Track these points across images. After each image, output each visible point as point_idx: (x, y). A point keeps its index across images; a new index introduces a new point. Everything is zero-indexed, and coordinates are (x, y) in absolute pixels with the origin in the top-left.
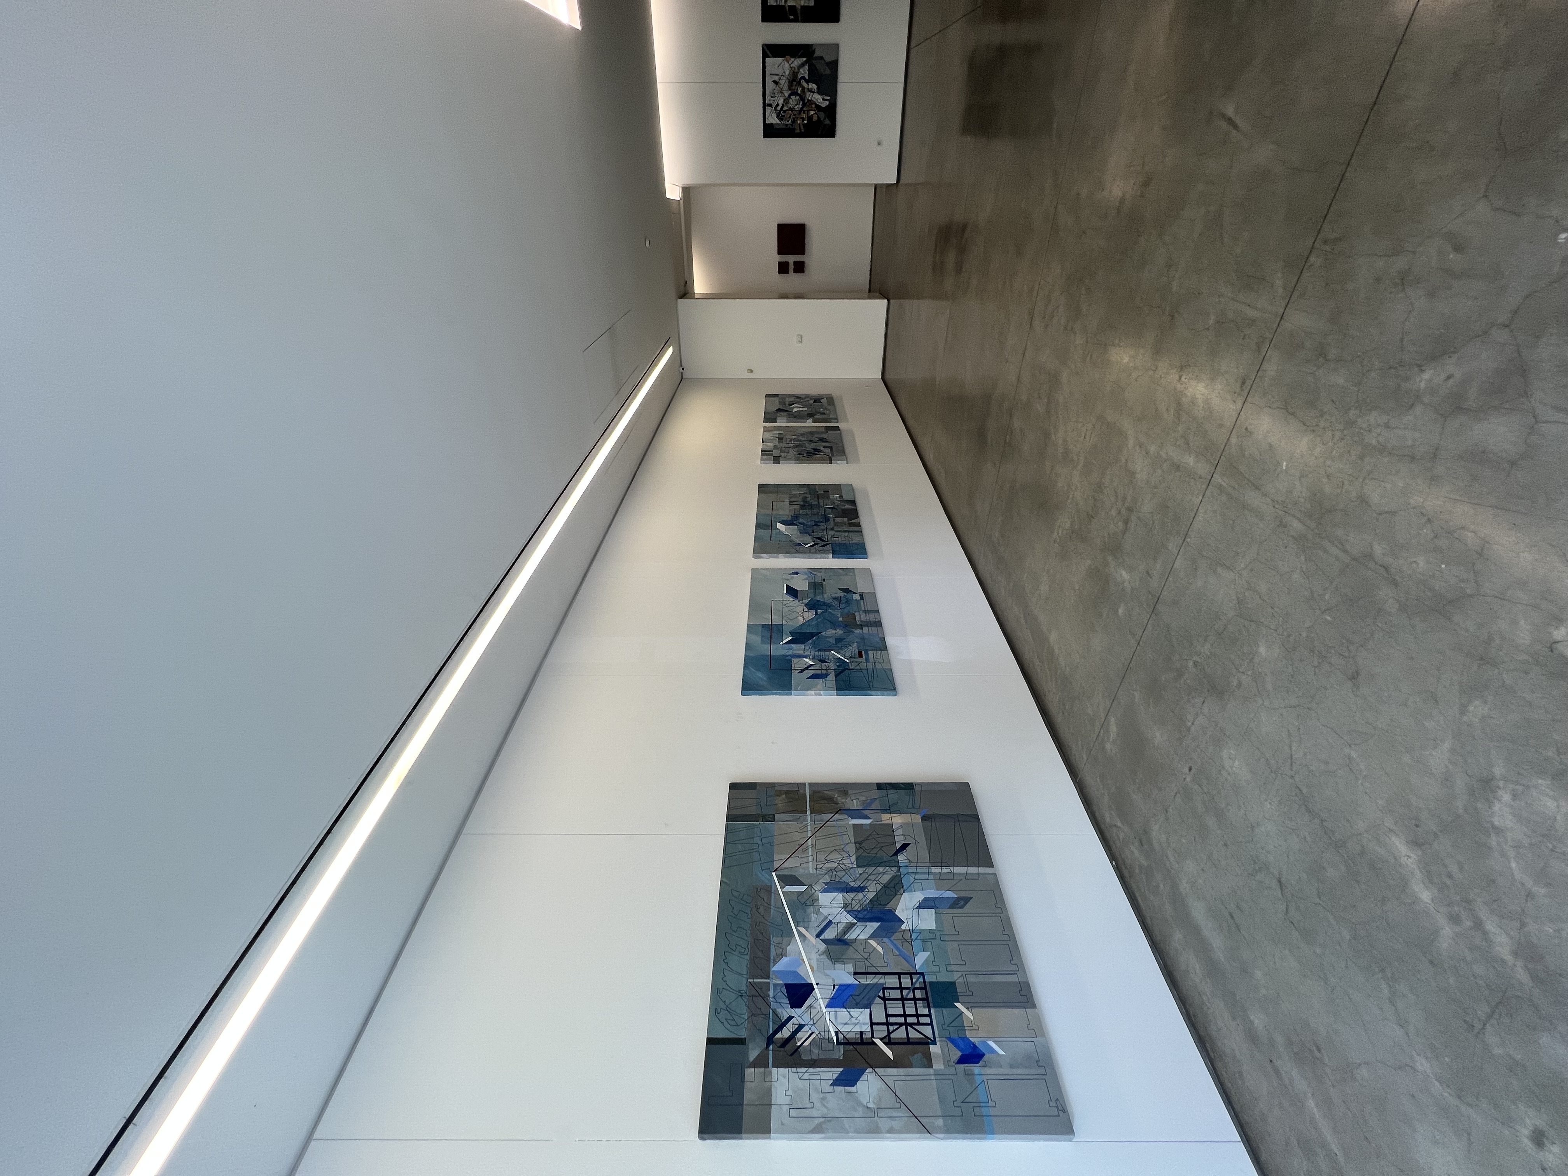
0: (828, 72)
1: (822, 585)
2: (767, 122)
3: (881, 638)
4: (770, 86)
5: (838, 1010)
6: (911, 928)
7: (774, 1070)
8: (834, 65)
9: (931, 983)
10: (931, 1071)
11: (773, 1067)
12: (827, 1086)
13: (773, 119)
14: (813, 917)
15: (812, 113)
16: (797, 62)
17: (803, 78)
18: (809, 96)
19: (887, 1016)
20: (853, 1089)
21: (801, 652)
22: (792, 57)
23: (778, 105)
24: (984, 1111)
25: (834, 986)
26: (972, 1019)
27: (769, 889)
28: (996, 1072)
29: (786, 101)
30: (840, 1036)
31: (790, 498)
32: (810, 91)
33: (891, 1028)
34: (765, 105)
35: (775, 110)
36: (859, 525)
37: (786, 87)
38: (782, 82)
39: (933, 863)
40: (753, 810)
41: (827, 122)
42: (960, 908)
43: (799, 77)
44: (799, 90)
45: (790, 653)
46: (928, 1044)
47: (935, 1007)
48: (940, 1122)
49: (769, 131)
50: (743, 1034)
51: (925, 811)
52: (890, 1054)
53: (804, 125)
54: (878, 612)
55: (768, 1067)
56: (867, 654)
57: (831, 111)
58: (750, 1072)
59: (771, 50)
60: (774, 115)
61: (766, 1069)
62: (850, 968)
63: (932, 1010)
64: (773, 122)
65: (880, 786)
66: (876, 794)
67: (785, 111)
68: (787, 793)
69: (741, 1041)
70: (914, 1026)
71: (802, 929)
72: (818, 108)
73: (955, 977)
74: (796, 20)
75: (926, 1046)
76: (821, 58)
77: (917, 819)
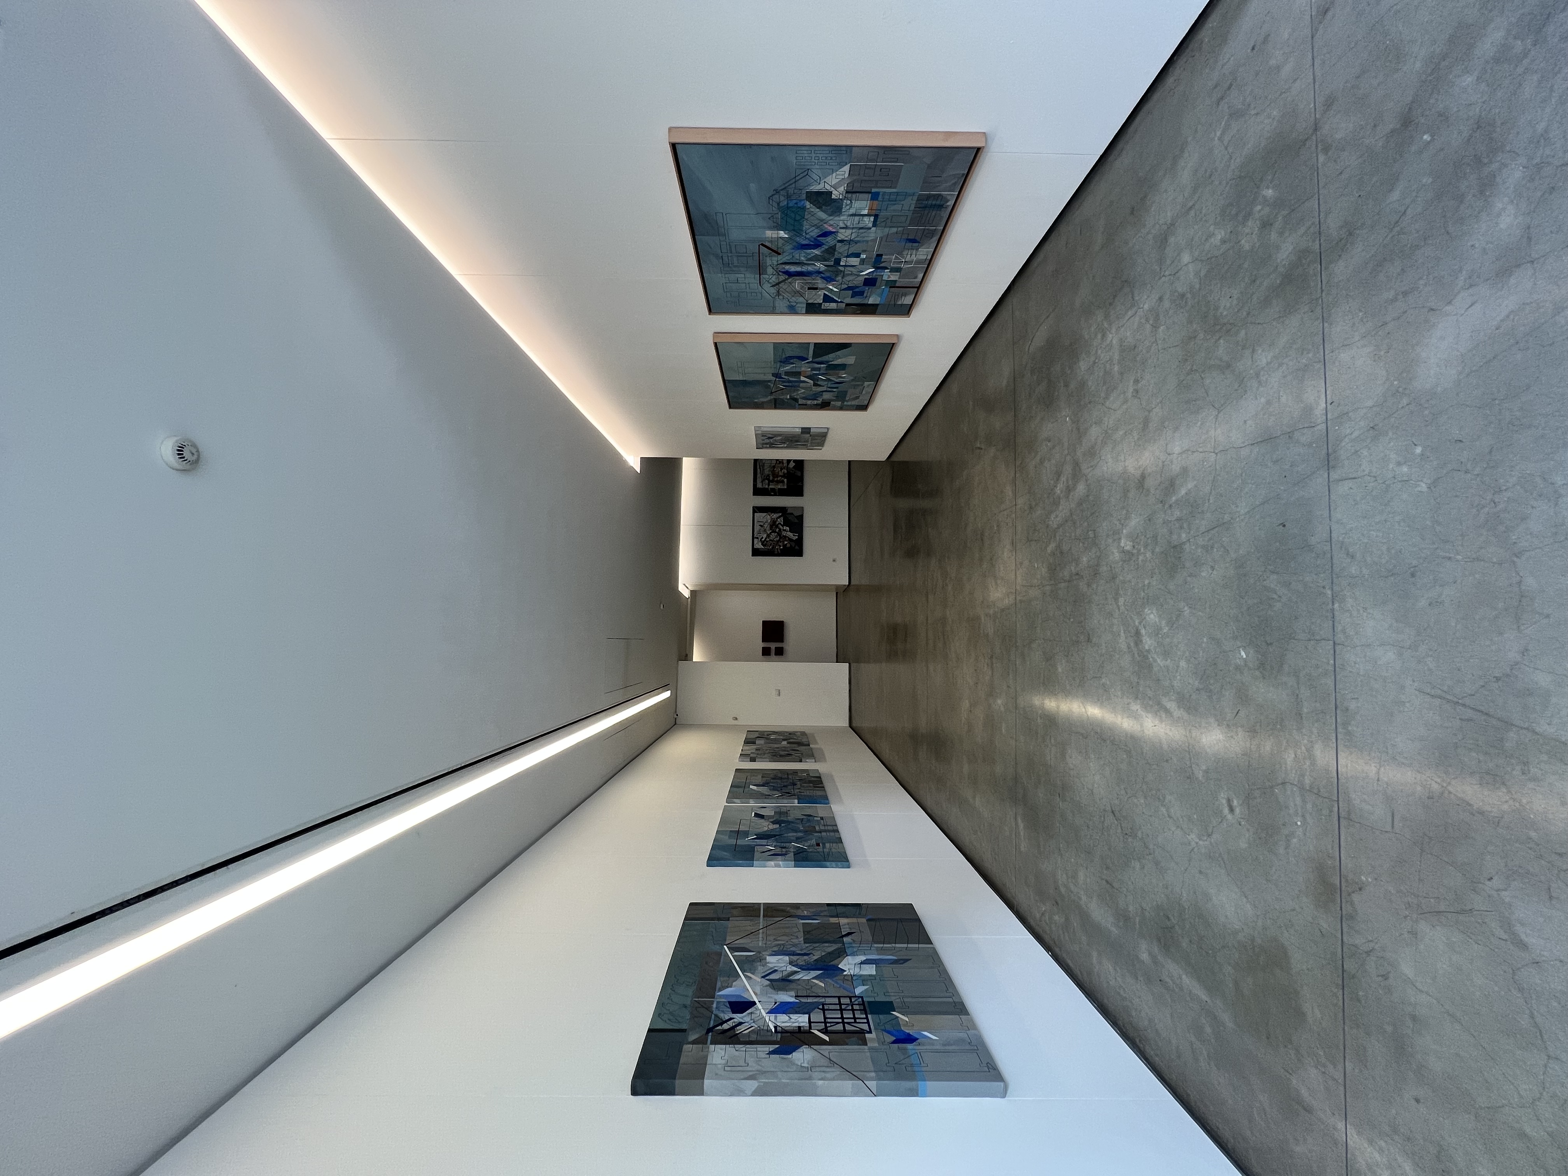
0: (796, 521)
1: (787, 813)
2: (755, 547)
3: (837, 838)
4: (757, 528)
5: (778, 1015)
6: (852, 974)
7: (712, 1047)
8: (801, 518)
9: (869, 1002)
10: (866, 1047)
11: (711, 1044)
12: (763, 1055)
13: (759, 545)
14: (760, 968)
15: (786, 542)
16: (775, 516)
17: (780, 524)
18: (784, 533)
19: (825, 1018)
20: (788, 1056)
21: (765, 844)
22: (772, 513)
23: (762, 538)
24: (916, 1069)
25: (776, 1003)
26: (907, 1020)
27: (720, 954)
28: (930, 1048)
29: (768, 536)
30: (778, 1029)
31: (763, 774)
32: (785, 530)
33: (828, 1025)
34: (753, 538)
35: (761, 540)
36: (823, 787)
37: (768, 528)
38: (765, 526)
39: (875, 941)
40: (711, 915)
41: (797, 547)
42: (900, 964)
43: (777, 523)
44: (777, 530)
45: (755, 844)
46: (865, 1033)
47: (871, 1014)
48: (873, 1074)
49: (756, 552)
50: (684, 1027)
51: (870, 917)
52: (827, 1038)
53: (781, 549)
54: (836, 825)
55: (706, 1043)
56: (824, 844)
57: (800, 542)
58: (687, 1047)
59: (757, 510)
60: (760, 544)
61: (704, 1046)
62: (793, 993)
63: (869, 1016)
64: (759, 547)
65: (828, 905)
66: (826, 908)
67: (767, 541)
68: (741, 907)
69: (684, 1031)
70: (853, 1024)
71: (749, 974)
72: (790, 540)
73: (892, 999)
74: (775, 495)
75: (863, 1035)
76: (792, 514)
77: (864, 920)
